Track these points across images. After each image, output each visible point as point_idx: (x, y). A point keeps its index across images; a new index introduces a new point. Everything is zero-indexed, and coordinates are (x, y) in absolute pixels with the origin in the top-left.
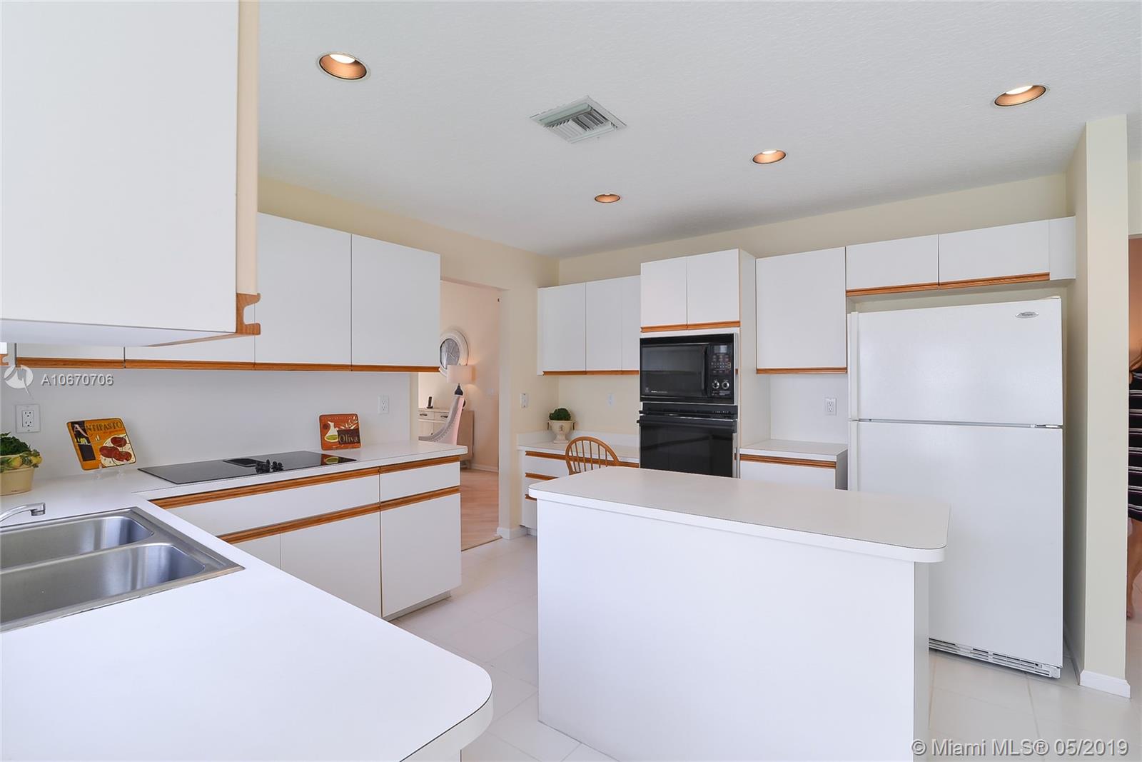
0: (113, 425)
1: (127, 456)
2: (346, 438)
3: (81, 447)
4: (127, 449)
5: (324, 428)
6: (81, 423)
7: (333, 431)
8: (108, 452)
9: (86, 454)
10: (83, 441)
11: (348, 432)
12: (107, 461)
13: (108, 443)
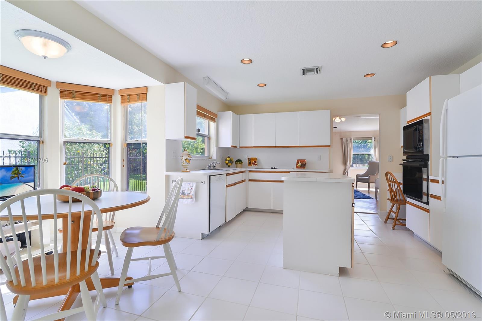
0: (255, 159)
1: (256, 165)
2: (302, 166)
3: (249, 162)
4: (256, 163)
5: (298, 163)
6: (250, 158)
7: (300, 164)
8: (253, 163)
9: (250, 163)
10: (250, 161)
11: (303, 164)
12: (252, 165)
13: (254, 162)
